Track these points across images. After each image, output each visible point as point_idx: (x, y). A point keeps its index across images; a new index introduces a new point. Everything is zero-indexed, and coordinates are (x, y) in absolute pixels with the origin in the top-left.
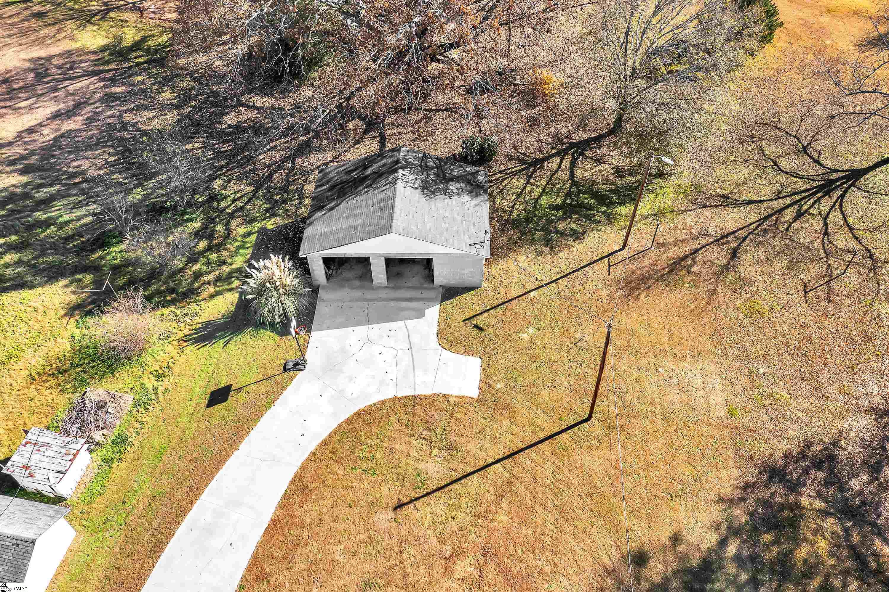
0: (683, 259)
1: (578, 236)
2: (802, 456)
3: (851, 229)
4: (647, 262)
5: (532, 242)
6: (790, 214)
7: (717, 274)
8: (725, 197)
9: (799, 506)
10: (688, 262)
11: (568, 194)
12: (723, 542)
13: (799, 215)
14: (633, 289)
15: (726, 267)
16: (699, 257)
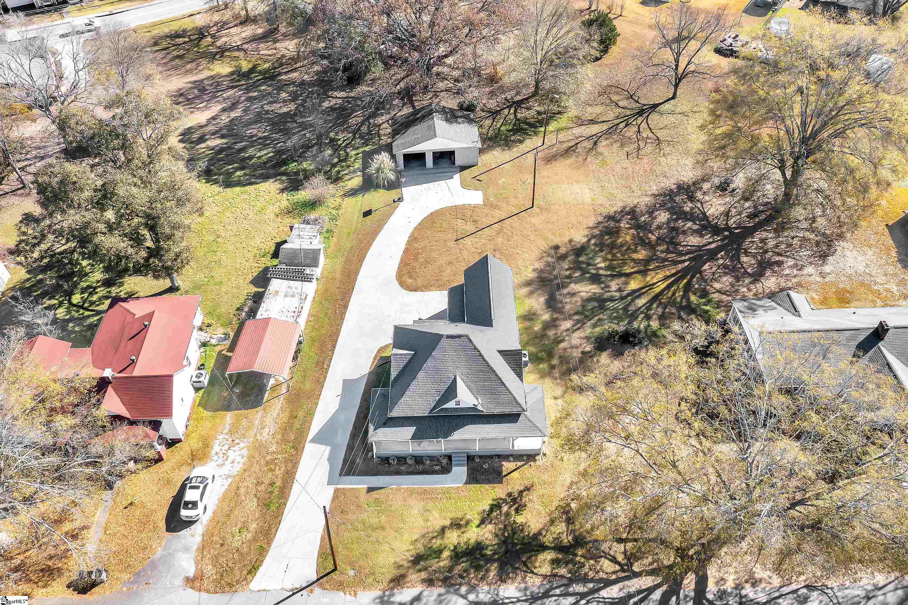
0: (572, 147)
1: (521, 142)
2: (622, 211)
3: (650, 129)
4: (555, 149)
5: (500, 146)
6: (622, 125)
7: (588, 152)
8: (592, 120)
9: (620, 227)
10: (574, 148)
11: (514, 125)
12: (589, 240)
13: (627, 125)
14: (549, 161)
15: (592, 149)
16: (579, 145)
